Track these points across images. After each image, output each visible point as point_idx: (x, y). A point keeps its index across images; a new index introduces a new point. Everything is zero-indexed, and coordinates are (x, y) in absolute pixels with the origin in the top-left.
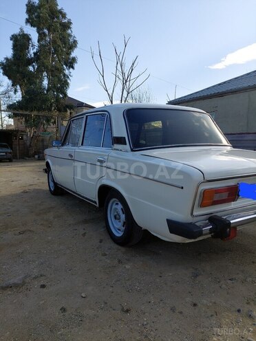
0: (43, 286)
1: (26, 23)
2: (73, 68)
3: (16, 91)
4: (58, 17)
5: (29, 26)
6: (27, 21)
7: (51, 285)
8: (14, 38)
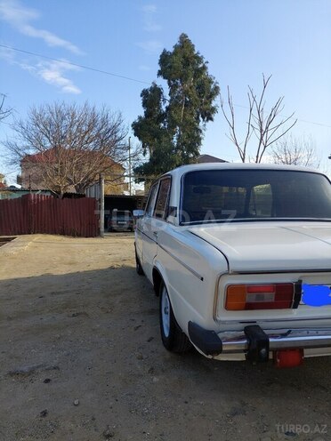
0: (47, 381)
1: (158, 75)
2: (212, 119)
3: (145, 154)
4: (194, 63)
5: (161, 78)
6: (160, 73)
7: (55, 382)
8: (144, 93)
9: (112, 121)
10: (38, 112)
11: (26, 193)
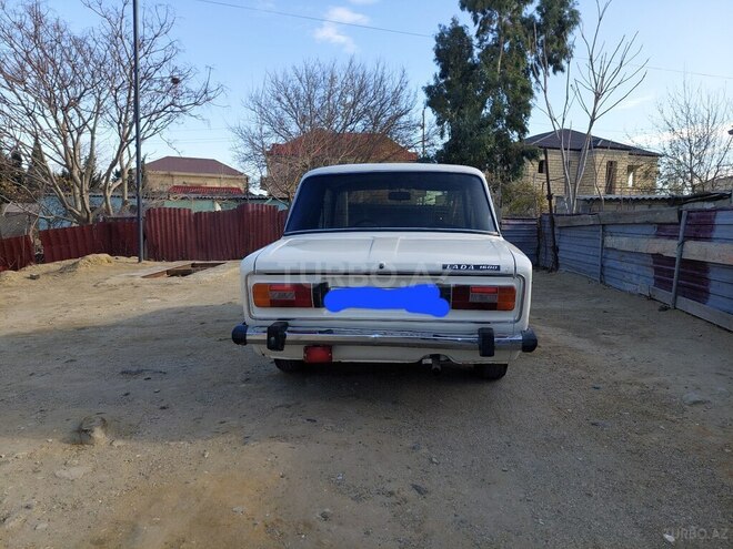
3: (442, 134)
9: (390, 85)
10: (280, 79)
11: (243, 202)
